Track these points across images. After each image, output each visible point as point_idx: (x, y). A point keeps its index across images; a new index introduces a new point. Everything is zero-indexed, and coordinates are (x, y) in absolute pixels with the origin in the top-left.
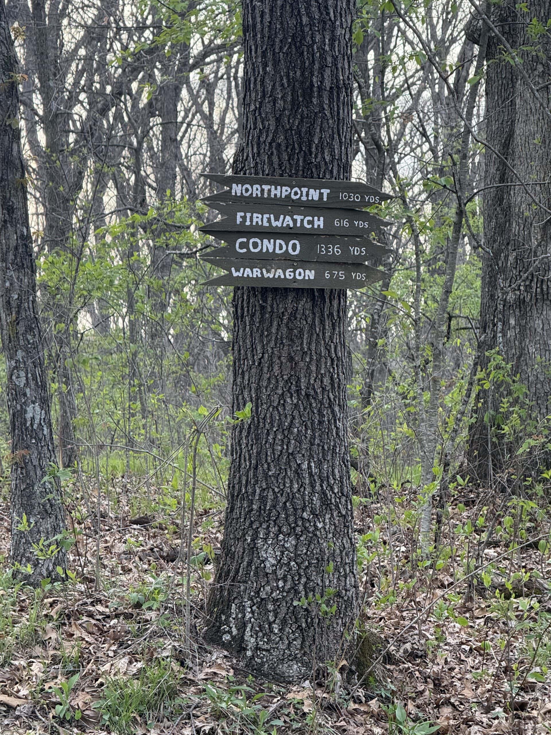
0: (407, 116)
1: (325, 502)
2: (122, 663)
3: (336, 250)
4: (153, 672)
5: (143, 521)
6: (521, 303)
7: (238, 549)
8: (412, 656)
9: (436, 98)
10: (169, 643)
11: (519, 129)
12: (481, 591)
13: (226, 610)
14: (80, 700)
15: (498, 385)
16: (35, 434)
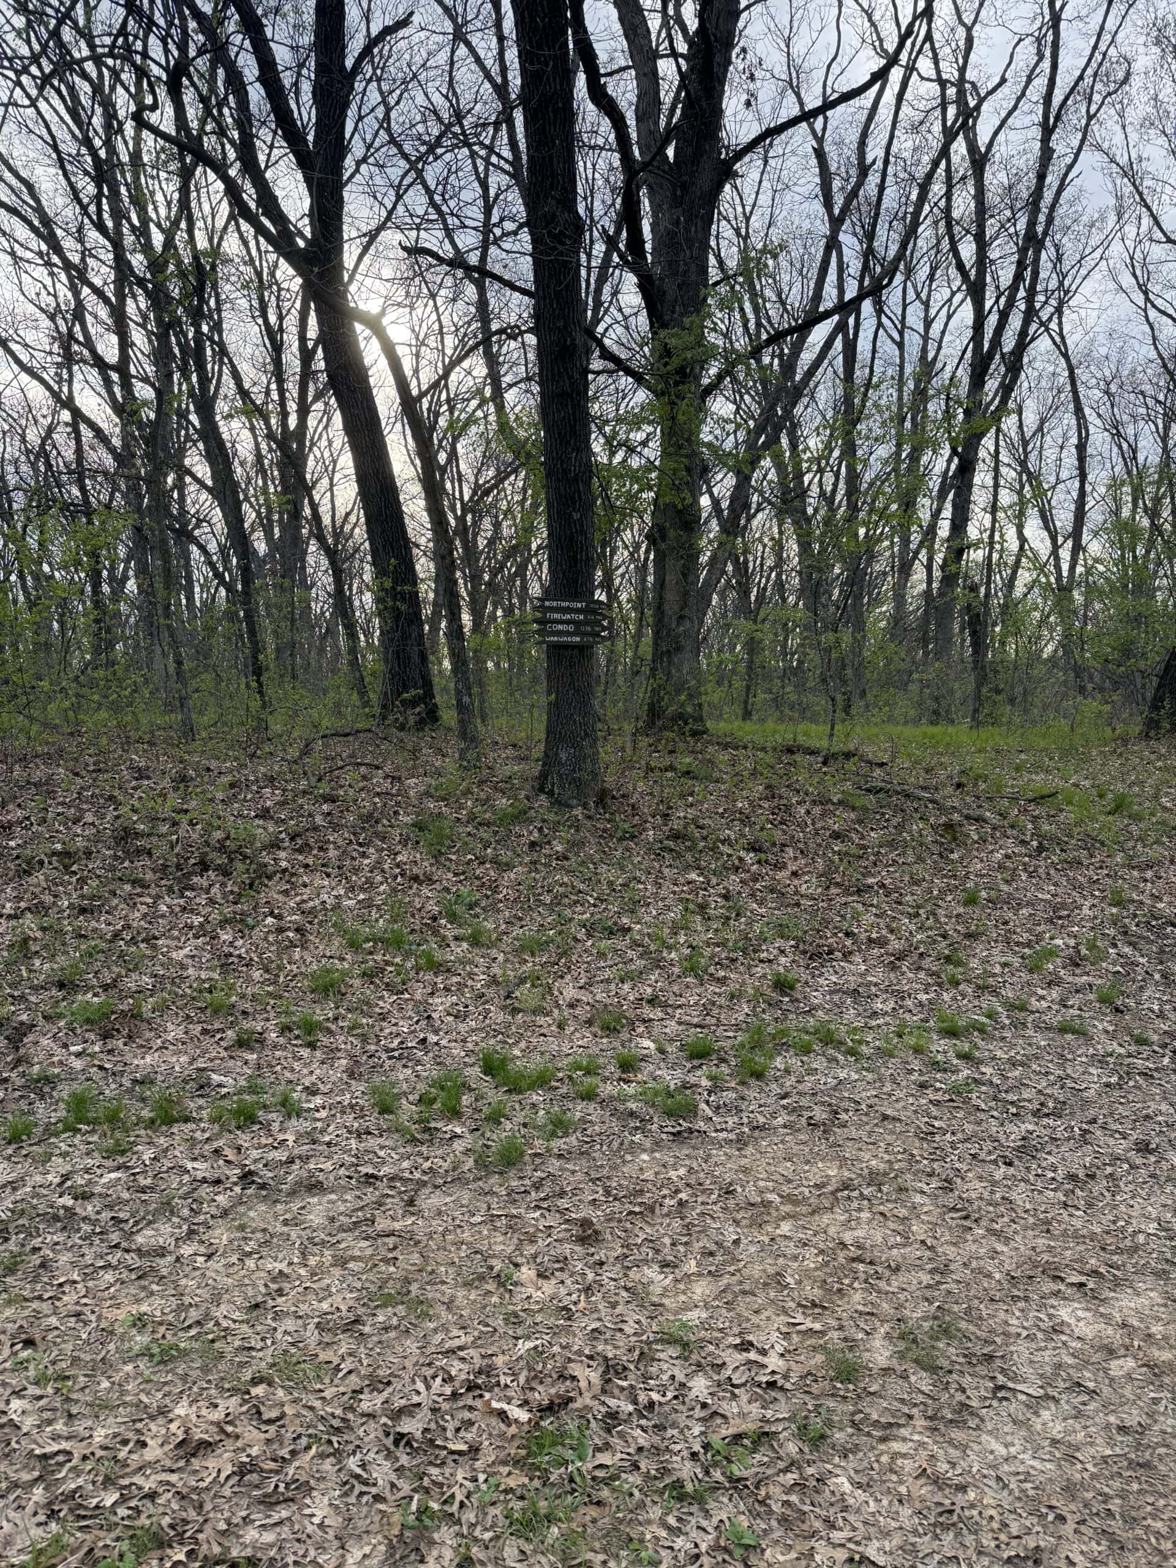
0: (623, 576)
1: (586, 734)
2: (504, 801)
3: (589, 629)
4: (517, 804)
5: (514, 746)
6: (668, 651)
7: (550, 754)
8: (623, 796)
9: (637, 567)
10: (523, 793)
11: (667, 578)
12: (652, 770)
13: (546, 778)
14: (487, 816)
15: (660, 686)
16: (467, 708)
